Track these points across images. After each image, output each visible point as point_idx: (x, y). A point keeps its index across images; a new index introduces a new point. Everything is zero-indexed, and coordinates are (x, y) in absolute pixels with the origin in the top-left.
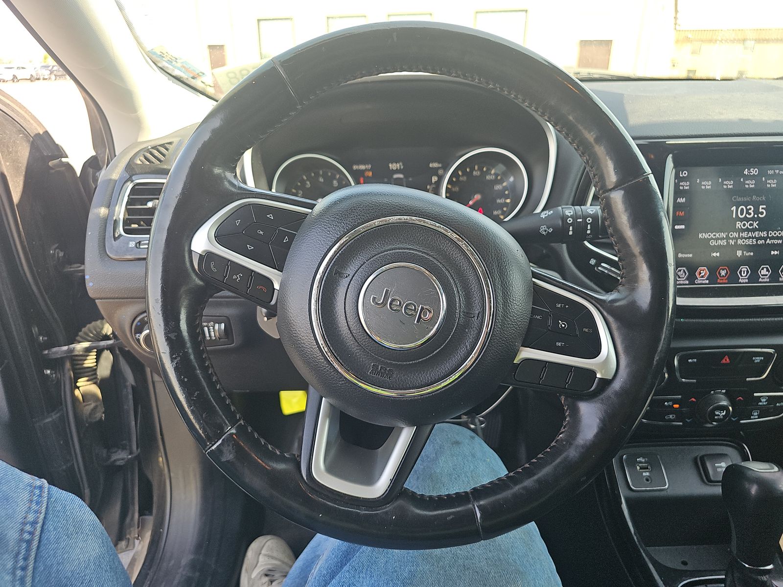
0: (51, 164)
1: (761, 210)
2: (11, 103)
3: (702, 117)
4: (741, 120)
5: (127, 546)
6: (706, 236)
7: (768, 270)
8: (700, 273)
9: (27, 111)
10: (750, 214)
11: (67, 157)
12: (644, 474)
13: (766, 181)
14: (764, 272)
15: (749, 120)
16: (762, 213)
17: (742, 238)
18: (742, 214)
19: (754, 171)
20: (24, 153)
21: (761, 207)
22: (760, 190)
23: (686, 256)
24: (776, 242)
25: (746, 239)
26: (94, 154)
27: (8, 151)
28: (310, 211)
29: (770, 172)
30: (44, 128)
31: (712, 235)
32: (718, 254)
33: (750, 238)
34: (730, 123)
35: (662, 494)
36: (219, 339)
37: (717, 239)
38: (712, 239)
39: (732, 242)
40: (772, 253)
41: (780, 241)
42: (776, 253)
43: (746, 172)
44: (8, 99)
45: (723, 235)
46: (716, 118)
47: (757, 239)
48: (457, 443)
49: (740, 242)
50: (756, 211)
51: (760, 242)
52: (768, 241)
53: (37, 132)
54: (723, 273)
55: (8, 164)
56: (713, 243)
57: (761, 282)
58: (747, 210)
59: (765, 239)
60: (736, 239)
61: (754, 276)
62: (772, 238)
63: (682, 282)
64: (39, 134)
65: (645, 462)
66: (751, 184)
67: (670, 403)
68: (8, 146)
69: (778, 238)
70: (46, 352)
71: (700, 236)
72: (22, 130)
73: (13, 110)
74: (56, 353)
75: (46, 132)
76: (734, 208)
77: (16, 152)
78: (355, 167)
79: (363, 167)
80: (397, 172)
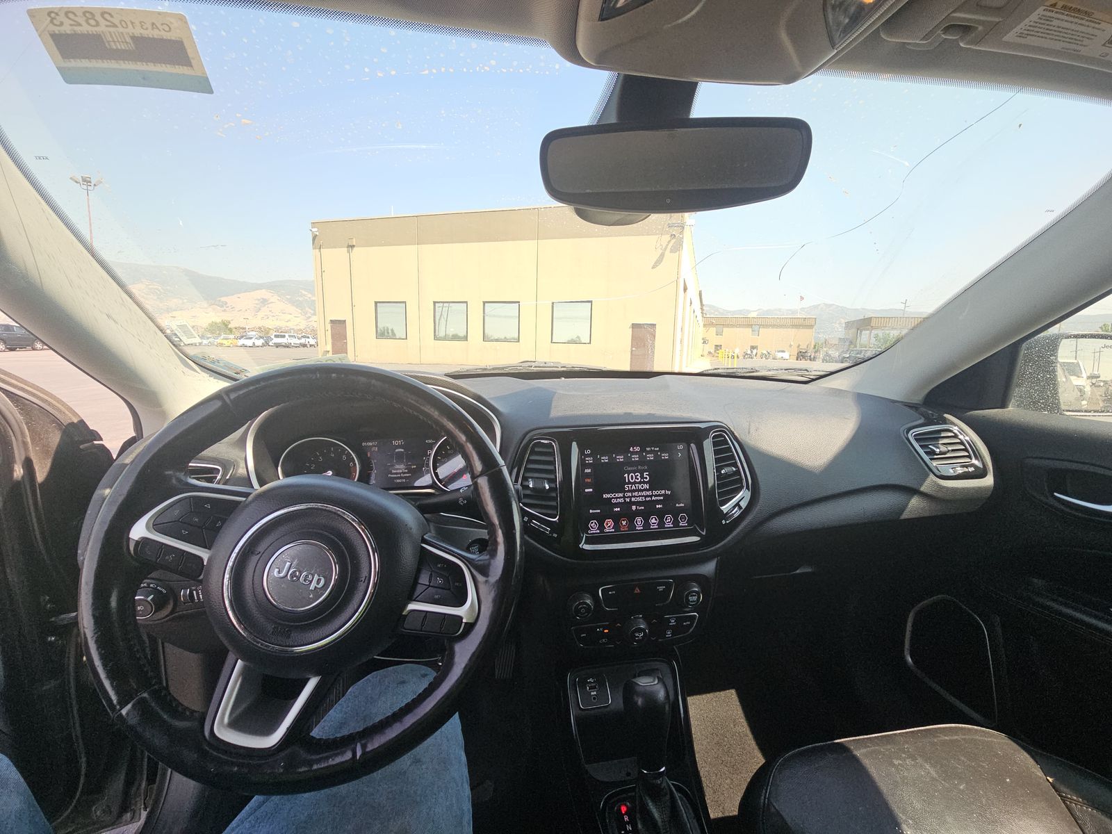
0: (81, 447)
1: (645, 476)
2: (49, 399)
3: (599, 412)
4: (626, 413)
5: (132, 818)
6: (608, 496)
7: (656, 520)
8: (607, 524)
9: (63, 404)
10: (638, 479)
11: (101, 440)
12: (592, 693)
13: (646, 455)
14: (653, 521)
15: (630, 413)
16: (646, 478)
17: (634, 497)
18: (632, 479)
19: (637, 449)
20: (55, 439)
21: (645, 474)
22: (643, 462)
23: (596, 511)
24: (658, 498)
25: (637, 497)
26: (134, 435)
27: (39, 438)
28: (244, 499)
29: (648, 449)
30: (79, 416)
31: (613, 495)
32: (619, 509)
33: (640, 496)
34: (618, 416)
35: (608, 709)
36: (184, 603)
37: (617, 498)
38: (613, 498)
39: (628, 500)
40: (657, 506)
41: (662, 498)
42: (660, 506)
43: (631, 449)
44: (47, 395)
45: (621, 495)
46: (609, 412)
47: (646, 497)
48: (403, 682)
49: (633, 499)
50: (642, 477)
51: (648, 499)
52: (653, 498)
53: (70, 421)
54: (624, 523)
55: (37, 448)
56: (614, 501)
57: (652, 529)
58: (636, 476)
59: (651, 496)
60: (630, 497)
61: (647, 524)
62: (656, 496)
63: (594, 532)
64: (73, 423)
65: (594, 682)
66: (636, 458)
67: (601, 629)
68: (40, 434)
69: (659, 495)
70: (53, 619)
71: (604, 496)
72: (56, 421)
73: (50, 404)
74: (64, 619)
75: (82, 422)
76: (626, 475)
77: (47, 438)
78: (364, 444)
79: (371, 444)
80: (399, 447)
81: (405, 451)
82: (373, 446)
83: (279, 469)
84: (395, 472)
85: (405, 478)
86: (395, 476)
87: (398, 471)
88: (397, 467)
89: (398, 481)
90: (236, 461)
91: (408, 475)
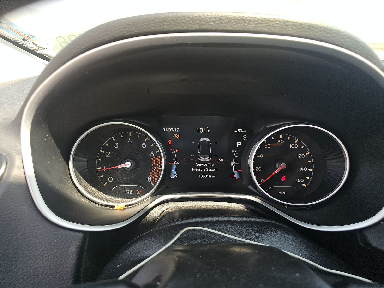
78: (164, 130)
79: (172, 130)
80: (204, 135)
81: (210, 141)
82: (175, 132)
83: (70, 163)
84: (199, 165)
85: (212, 173)
86: (200, 170)
87: (203, 165)
88: (202, 159)
89: (203, 176)
90: (9, 154)
91: (214, 170)
